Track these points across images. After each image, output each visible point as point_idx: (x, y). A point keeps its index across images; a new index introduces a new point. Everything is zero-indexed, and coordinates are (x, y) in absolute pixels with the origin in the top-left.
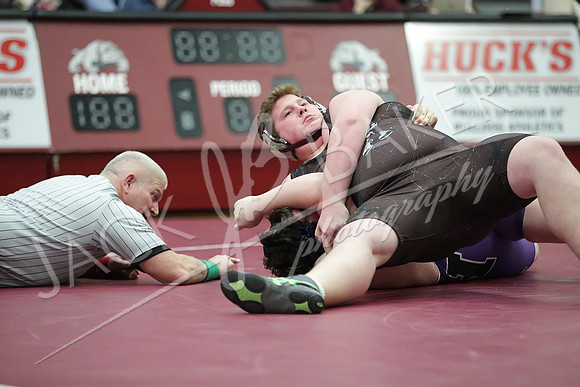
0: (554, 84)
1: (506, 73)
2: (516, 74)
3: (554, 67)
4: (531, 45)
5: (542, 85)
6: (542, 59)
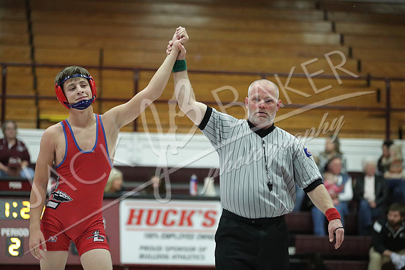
0: (204, 234)
1: (175, 227)
2: (181, 228)
3: (204, 224)
4: (193, 212)
5: (196, 234)
6: (198, 220)
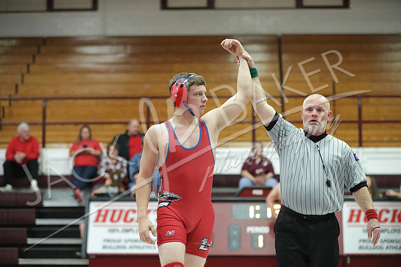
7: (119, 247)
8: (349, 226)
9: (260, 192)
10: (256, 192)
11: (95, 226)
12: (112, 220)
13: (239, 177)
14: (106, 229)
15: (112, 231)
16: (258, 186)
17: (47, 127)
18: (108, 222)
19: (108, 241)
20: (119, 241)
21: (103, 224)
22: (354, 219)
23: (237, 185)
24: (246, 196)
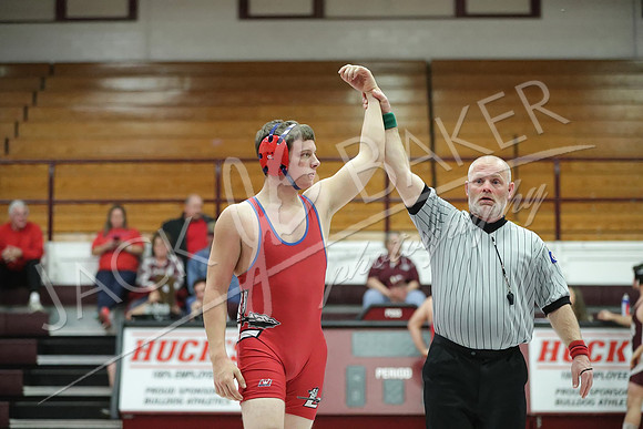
7: (170, 401)
8: (540, 368)
9: (397, 313)
10: (390, 313)
11: (132, 367)
12: (159, 358)
13: (364, 288)
14: (149, 372)
15: (160, 375)
16: (394, 303)
17: (56, 208)
18: (153, 361)
19: (154, 390)
20: (171, 391)
21: (146, 363)
22: (548, 356)
23: (359, 302)
24: (374, 319)
